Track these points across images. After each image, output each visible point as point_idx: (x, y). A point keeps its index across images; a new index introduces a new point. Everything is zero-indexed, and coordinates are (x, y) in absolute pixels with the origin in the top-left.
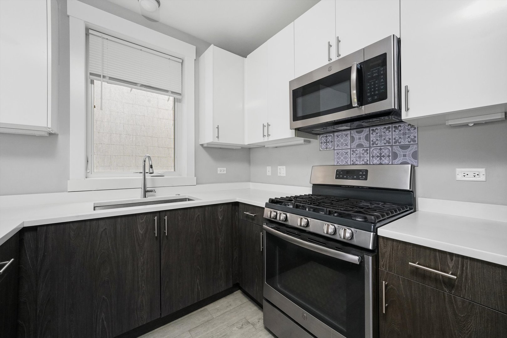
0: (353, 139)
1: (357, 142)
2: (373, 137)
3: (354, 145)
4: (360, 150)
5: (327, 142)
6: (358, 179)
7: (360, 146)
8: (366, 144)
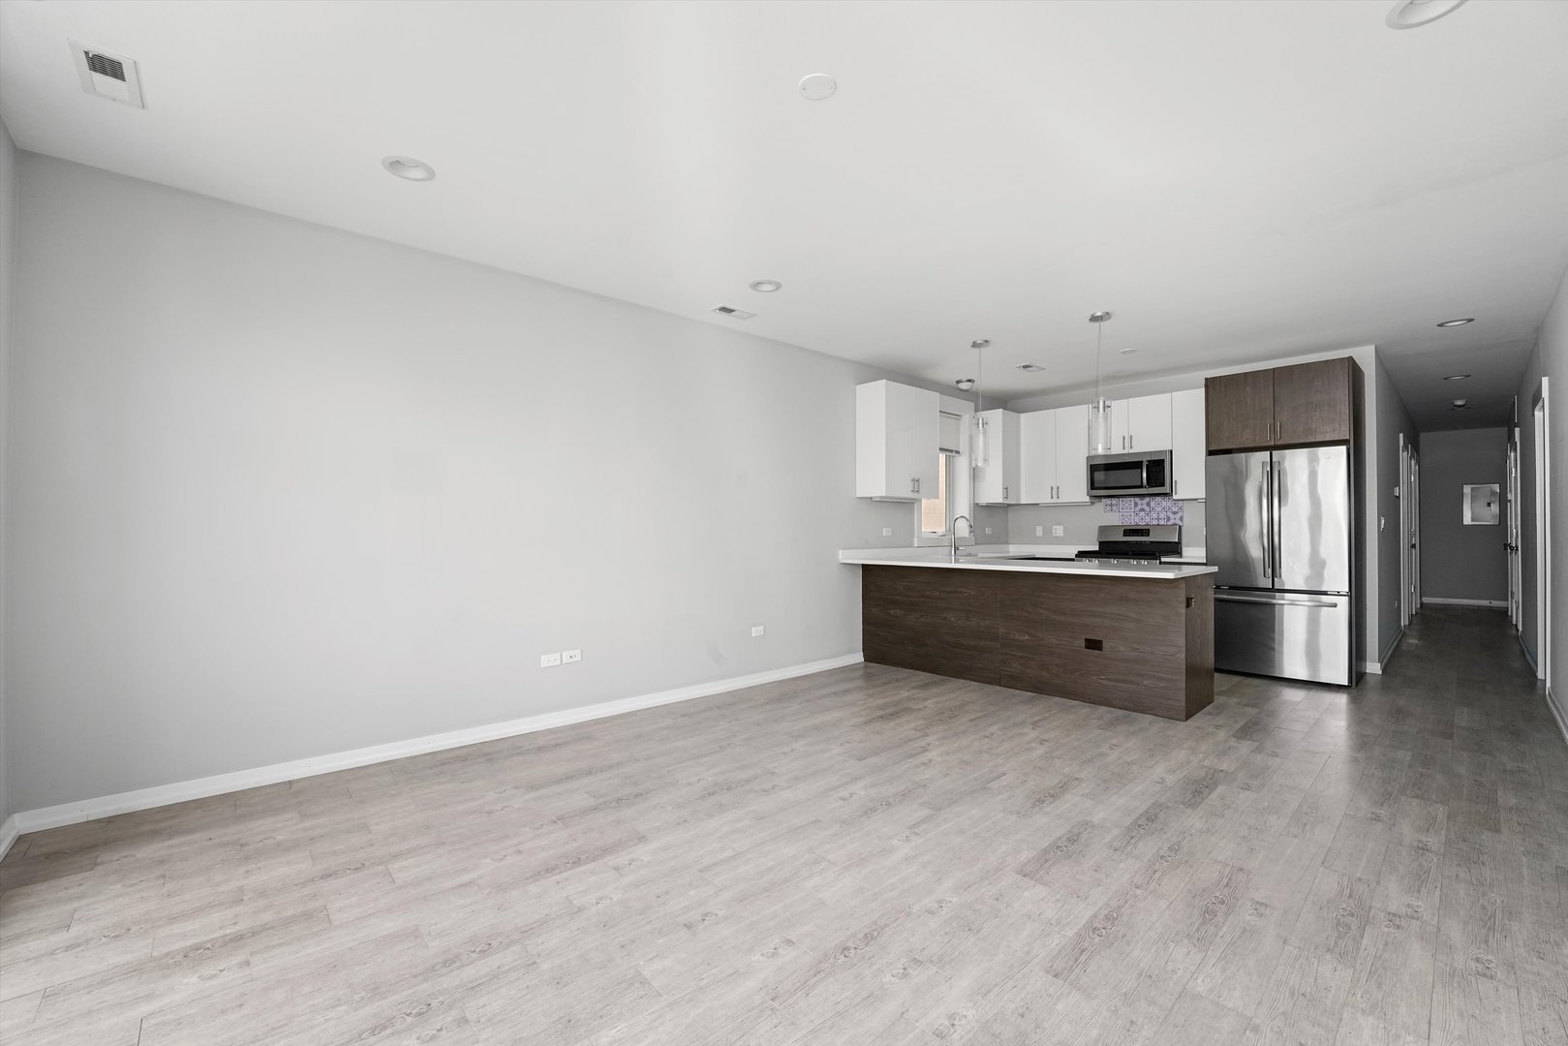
0: (1136, 504)
1: (1139, 507)
2: (1152, 504)
3: (1138, 509)
4: (1142, 514)
5: (1111, 505)
6: (1142, 535)
7: (1142, 510)
8: (1147, 509)
